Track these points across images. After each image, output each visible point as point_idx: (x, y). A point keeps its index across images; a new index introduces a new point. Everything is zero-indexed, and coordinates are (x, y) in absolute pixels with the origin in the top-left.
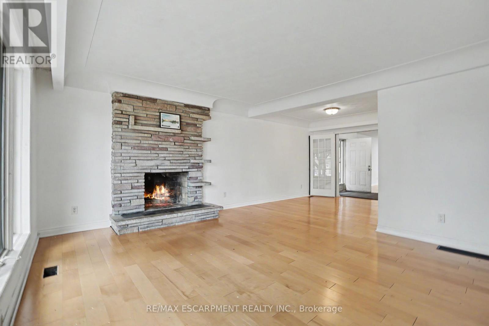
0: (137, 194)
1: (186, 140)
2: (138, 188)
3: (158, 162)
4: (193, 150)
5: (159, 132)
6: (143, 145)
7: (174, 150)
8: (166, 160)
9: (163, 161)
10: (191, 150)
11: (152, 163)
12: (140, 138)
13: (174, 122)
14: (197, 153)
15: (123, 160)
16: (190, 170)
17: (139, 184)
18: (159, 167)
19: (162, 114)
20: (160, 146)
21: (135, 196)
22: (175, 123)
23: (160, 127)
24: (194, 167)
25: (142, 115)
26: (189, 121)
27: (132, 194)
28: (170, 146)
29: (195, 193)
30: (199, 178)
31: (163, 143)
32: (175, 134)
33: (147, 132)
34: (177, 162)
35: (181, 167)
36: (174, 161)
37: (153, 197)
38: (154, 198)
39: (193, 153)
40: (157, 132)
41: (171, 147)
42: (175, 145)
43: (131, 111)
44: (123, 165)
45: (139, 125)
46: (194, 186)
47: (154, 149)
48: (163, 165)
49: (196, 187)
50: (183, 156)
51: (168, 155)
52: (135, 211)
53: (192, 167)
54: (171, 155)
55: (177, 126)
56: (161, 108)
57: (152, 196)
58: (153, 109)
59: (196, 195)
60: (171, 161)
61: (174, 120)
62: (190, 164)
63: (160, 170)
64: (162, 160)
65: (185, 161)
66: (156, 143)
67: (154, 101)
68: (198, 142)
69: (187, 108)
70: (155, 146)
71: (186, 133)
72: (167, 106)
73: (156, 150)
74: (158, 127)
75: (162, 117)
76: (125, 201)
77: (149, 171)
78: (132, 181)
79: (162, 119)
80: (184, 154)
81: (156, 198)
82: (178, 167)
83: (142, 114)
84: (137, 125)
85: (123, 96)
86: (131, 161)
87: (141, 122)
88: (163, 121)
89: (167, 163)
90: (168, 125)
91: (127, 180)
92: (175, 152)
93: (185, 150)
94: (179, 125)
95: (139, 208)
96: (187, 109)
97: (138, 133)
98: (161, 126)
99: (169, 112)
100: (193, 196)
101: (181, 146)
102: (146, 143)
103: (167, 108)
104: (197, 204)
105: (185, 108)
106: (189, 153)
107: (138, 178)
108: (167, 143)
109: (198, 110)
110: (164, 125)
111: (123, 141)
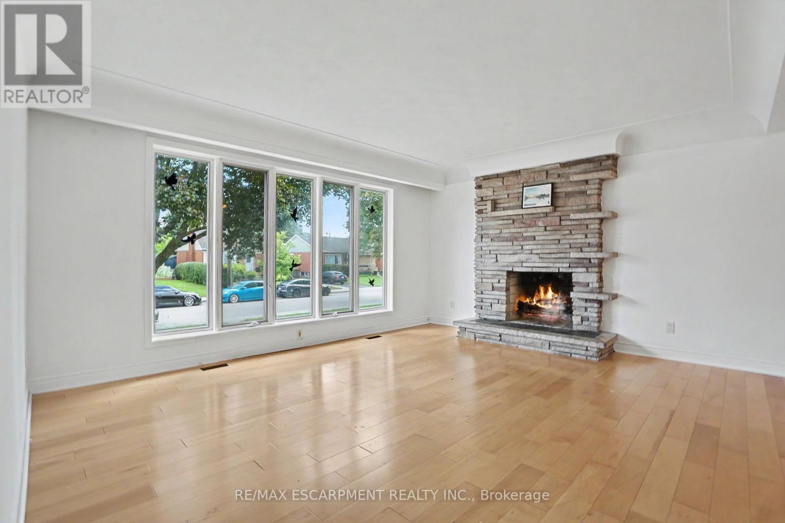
0: (498, 297)
1: (564, 222)
2: (499, 289)
3: (522, 257)
4: (580, 236)
5: (523, 215)
6: (503, 235)
7: (543, 238)
8: (534, 254)
9: (529, 255)
10: (576, 237)
11: (515, 258)
12: (500, 227)
13: (543, 196)
14: (587, 241)
15: (484, 254)
16: (574, 270)
17: (499, 285)
18: (524, 265)
19: (526, 189)
20: (525, 235)
21: (496, 299)
22: (543, 198)
23: (522, 208)
24: (580, 265)
25: (503, 197)
26: (570, 189)
27: (492, 297)
28: (538, 234)
29: (584, 310)
30: (591, 285)
31: (529, 229)
32: (546, 214)
33: (508, 218)
34: (550, 257)
35: (558, 265)
36: (544, 256)
37: (535, 303)
38: (535, 305)
39: (579, 241)
40: (519, 215)
41: (540, 235)
42: (546, 230)
43: (490, 195)
44: (484, 260)
45: (500, 210)
46: (581, 297)
47: (516, 239)
48: (529, 261)
49: (586, 300)
50: (559, 246)
51: (535, 247)
52: (495, 318)
53: (575, 265)
54: (539, 247)
55: (547, 201)
56: (525, 181)
57: (533, 302)
58: (516, 186)
59: (585, 314)
60: (541, 256)
61: (543, 194)
62: (570, 260)
63: (525, 268)
64: (527, 254)
65: (562, 255)
66: (519, 230)
67: (517, 173)
68: (588, 222)
69: (567, 168)
70: (518, 235)
71: (565, 209)
72: (535, 175)
73: (520, 240)
74: (519, 208)
75: (525, 193)
76: (486, 304)
77: (510, 269)
78: (492, 281)
79: (525, 196)
80: (561, 244)
81: (539, 305)
82: (551, 265)
83: (502, 195)
84: (497, 211)
85: (483, 180)
86: (491, 255)
87: (502, 206)
88: (527, 198)
89: (535, 258)
90: (533, 203)
91: (488, 278)
92: (546, 242)
93: (563, 237)
94: (549, 199)
95: (499, 316)
96: (567, 170)
97: (499, 220)
98: (524, 207)
99: (538, 183)
100: (579, 315)
101: (557, 232)
102: (506, 232)
103: (535, 179)
104: (587, 330)
105: (561, 169)
106: (571, 241)
107: (499, 277)
108: (534, 229)
109: (587, 165)
110: (527, 204)
111: (483, 232)
